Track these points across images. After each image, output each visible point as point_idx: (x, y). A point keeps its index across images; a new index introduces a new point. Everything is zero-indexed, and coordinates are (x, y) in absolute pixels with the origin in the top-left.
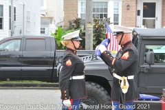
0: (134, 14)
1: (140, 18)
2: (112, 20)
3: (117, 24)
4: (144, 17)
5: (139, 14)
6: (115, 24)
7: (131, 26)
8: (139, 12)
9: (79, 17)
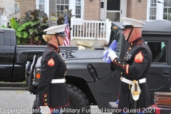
0: (98, 6)
1: (104, 11)
2: (73, 13)
3: (79, 17)
4: (108, 9)
5: (102, 6)
6: (77, 17)
7: (94, 19)
8: (102, 4)
9: (37, 8)
